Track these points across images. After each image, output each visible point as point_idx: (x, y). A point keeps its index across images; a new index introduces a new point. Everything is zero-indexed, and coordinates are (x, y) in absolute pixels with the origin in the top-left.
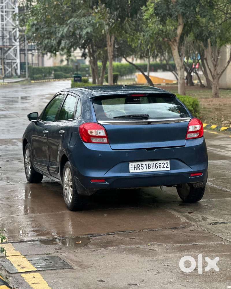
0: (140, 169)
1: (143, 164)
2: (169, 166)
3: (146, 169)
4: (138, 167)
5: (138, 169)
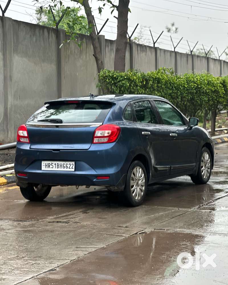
4: (49, 166)
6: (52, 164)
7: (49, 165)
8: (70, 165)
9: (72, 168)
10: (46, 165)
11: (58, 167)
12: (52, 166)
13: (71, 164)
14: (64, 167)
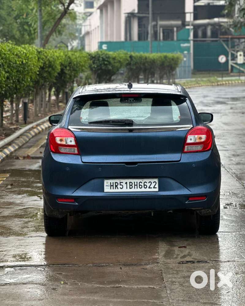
0: (118, 188)
1: (122, 182)
2: (157, 186)
3: (127, 188)
4: (116, 186)
5: (115, 188)
6: (120, 183)
7: (117, 184)
8: (150, 183)
9: (154, 188)
10: (112, 184)
11: (131, 187)
12: (121, 187)
13: (152, 182)
14: (141, 187)
